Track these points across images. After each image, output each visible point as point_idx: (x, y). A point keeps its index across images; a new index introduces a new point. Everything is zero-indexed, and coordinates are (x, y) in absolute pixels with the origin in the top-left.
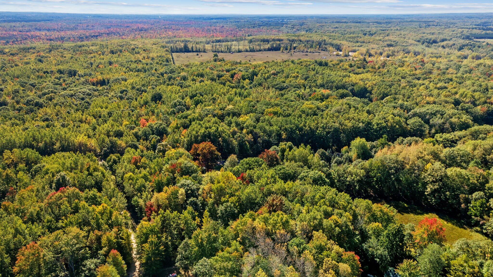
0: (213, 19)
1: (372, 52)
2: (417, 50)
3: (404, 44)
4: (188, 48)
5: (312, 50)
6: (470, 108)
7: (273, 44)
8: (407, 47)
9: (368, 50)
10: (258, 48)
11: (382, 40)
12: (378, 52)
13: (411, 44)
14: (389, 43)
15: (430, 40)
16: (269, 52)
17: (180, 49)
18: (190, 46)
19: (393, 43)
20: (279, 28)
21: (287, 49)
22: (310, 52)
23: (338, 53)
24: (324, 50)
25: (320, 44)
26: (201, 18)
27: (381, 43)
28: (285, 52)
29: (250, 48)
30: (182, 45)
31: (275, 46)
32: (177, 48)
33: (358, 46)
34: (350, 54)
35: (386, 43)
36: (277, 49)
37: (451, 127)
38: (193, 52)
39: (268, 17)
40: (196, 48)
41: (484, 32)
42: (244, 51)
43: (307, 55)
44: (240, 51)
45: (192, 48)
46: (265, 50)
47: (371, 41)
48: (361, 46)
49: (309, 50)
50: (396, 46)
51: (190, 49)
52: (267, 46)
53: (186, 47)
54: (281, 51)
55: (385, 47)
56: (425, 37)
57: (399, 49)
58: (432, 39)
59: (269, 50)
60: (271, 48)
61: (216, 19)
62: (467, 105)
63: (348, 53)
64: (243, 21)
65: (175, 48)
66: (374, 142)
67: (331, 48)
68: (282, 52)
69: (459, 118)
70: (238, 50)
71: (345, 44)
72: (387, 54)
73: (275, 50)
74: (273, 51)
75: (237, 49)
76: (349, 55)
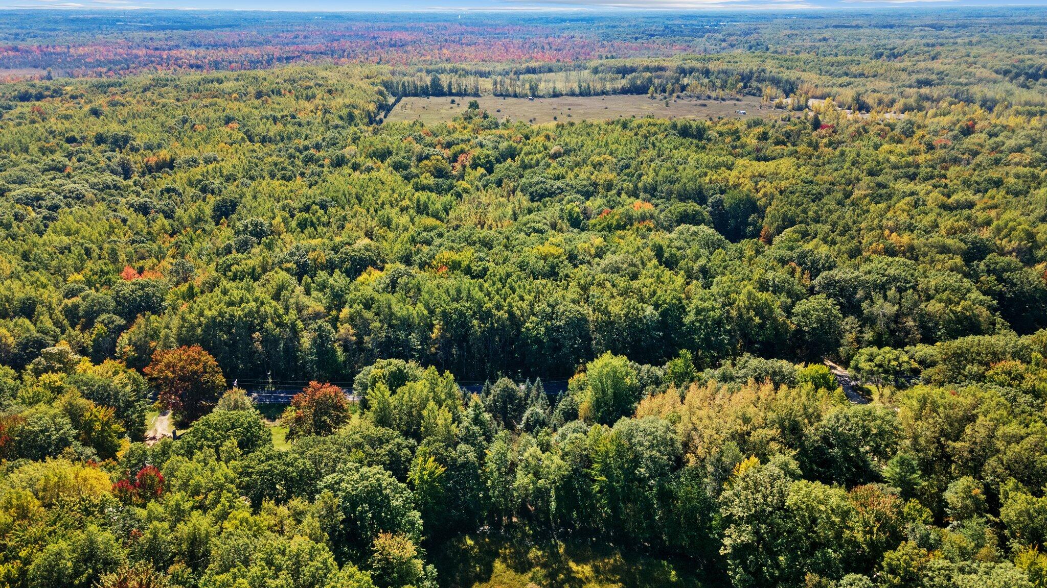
0: (565, 21)
1: (870, 100)
2: (990, 94)
3: (961, 80)
4: (441, 86)
5: (721, 93)
6: (1008, 268)
7: (636, 78)
8: (966, 88)
9: (859, 95)
10: (599, 86)
11: (910, 69)
12: (886, 99)
13: (980, 80)
14: (921, 76)
15: (1039, 69)
16: (622, 96)
17: (422, 87)
18: (444, 80)
19: (934, 77)
20: (690, 41)
21: (663, 91)
22: (716, 99)
24: (754, 95)
25: (746, 78)
26: (541, 19)
27: (904, 76)
28: (659, 96)
29: (580, 87)
30: (428, 80)
31: (639, 82)
32: (416, 87)
33: (841, 86)
34: (811, 102)
35: (915, 77)
36: (642, 90)
37: (922, 326)
38: (451, 94)
39: (688, 16)
40: (459, 85)
42: (567, 95)
43: (705, 105)
44: (556, 95)
45: (450, 85)
46: (615, 92)
47: (880, 71)
48: (849, 84)
49: (714, 94)
50: (938, 84)
51: (446, 89)
52: (623, 83)
53: (436, 83)
54: (649, 95)
55: (910, 86)
56: (1029, 62)
57: (946, 92)
59: (624, 91)
60: (629, 88)
61: (571, 20)
62: (1003, 260)
63: (807, 101)
64: (626, 24)
65: (412, 87)
66: (660, 364)
67: (769, 90)
68: (652, 97)
69: (949, 302)
71: (810, 78)
72: (906, 104)
73: (639, 93)
74: (631, 93)
75: (551, 91)
76: (807, 107)
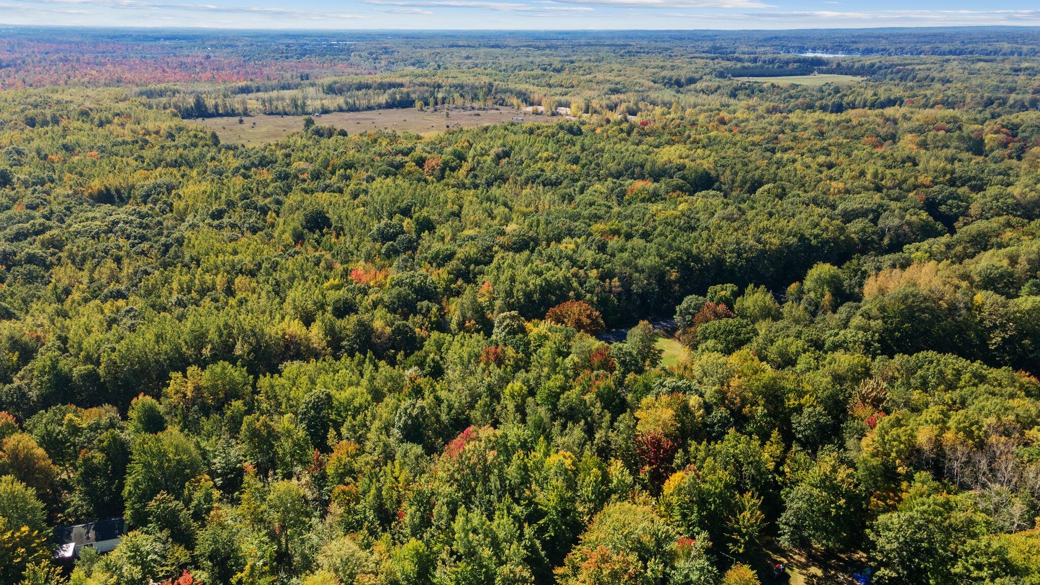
4: (206, 107)
5: (480, 104)
7: (395, 93)
9: (589, 101)
10: (364, 103)
14: (610, 86)
16: (390, 110)
17: (193, 109)
18: (210, 103)
19: (618, 86)
21: (426, 104)
23: (537, 110)
24: (504, 105)
25: (489, 91)
28: (427, 109)
29: (347, 103)
30: (191, 101)
31: (398, 97)
32: (187, 109)
36: (406, 103)
38: (218, 115)
40: (225, 106)
41: (739, 65)
42: (335, 111)
45: (216, 106)
46: (380, 107)
50: (626, 92)
51: (212, 110)
52: (383, 99)
53: (200, 104)
54: (417, 108)
57: (636, 98)
58: (674, 79)
59: (389, 106)
60: (393, 103)
63: (556, 109)
68: (422, 110)
70: (322, 108)
72: (627, 107)
73: (404, 107)
74: (397, 107)
75: (319, 107)
